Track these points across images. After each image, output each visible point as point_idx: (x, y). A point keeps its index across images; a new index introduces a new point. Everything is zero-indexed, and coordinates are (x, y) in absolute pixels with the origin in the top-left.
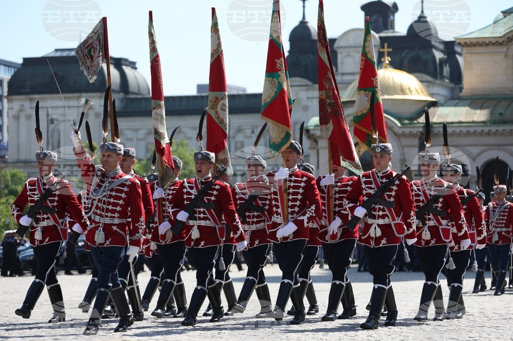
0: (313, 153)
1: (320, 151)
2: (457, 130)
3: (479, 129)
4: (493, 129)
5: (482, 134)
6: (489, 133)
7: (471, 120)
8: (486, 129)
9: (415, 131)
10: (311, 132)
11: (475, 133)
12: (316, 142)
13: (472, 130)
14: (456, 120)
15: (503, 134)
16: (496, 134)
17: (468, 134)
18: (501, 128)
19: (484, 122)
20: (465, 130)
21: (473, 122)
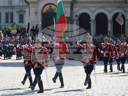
1: (30, 8)
5: (96, 2)
6: (99, 2)
11: (93, 2)
12: (29, 4)
13: (92, 0)
15: (104, 2)
16: (101, 2)
17: (90, 2)
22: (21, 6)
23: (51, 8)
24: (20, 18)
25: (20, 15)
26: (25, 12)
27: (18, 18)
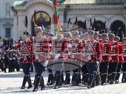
0: (15, 18)
1: (19, 17)
2: (81, 7)
3: (91, 7)
4: (98, 7)
5: (92, 9)
6: (95, 9)
7: (87, 3)
8: (94, 7)
9: (62, 8)
10: (15, 8)
11: (89, 9)
12: (17, 13)
13: (88, 7)
14: (81, 3)
15: (102, 9)
16: (98, 9)
17: (86, 9)
18: (101, 7)
19: (93, 4)
20: (85, 7)
21: (88, 4)
22: (8, 19)
23: (41, 16)
24: (7, 33)
25: (7, 29)
26: (13, 25)
27: (5, 33)
